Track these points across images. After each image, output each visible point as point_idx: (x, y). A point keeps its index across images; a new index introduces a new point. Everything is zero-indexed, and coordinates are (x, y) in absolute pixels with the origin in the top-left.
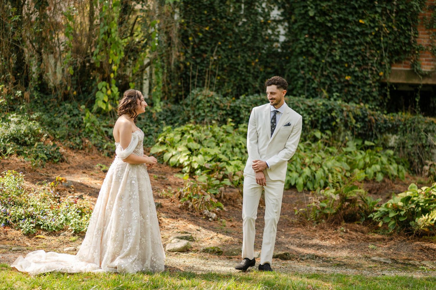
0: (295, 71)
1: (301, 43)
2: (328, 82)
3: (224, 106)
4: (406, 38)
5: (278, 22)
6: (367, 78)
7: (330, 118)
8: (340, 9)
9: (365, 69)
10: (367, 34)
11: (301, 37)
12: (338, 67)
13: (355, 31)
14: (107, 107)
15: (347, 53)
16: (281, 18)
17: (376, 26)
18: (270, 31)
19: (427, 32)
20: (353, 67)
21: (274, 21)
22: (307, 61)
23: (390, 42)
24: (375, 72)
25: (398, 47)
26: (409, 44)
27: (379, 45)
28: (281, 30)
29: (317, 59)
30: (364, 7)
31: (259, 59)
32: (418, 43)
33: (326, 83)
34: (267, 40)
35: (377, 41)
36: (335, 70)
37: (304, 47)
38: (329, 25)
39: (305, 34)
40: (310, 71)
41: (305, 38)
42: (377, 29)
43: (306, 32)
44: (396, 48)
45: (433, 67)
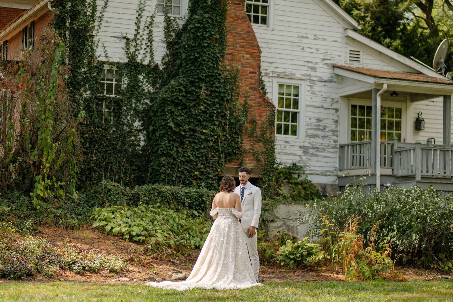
0: (158, 168)
1: (162, 147)
2: (183, 177)
3: (127, 193)
4: (236, 143)
5: (140, 131)
6: (209, 173)
7: (201, 201)
8: (189, 122)
9: (208, 166)
10: (208, 141)
11: (162, 142)
12: (189, 165)
13: (201, 138)
14: (44, 195)
15: (195, 155)
16: (141, 128)
17: (216, 135)
18: (133, 138)
19: (249, 139)
20: (199, 165)
21: (136, 130)
22: (167, 161)
23: (225, 146)
24: (215, 169)
25: (231, 150)
26: (238, 148)
27: (217, 149)
28: (141, 137)
29: (174, 159)
30: (206, 121)
31: (126, 159)
32: (244, 147)
33: (182, 177)
34: (132, 145)
35: (216, 145)
36: (187, 167)
37: (164, 150)
38: (183, 133)
39: (165, 141)
40: (169, 168)
41: (165, 143)
42: (216, 137)
43: (166, 139)
44: (229, 151)
45: (254, 165)
